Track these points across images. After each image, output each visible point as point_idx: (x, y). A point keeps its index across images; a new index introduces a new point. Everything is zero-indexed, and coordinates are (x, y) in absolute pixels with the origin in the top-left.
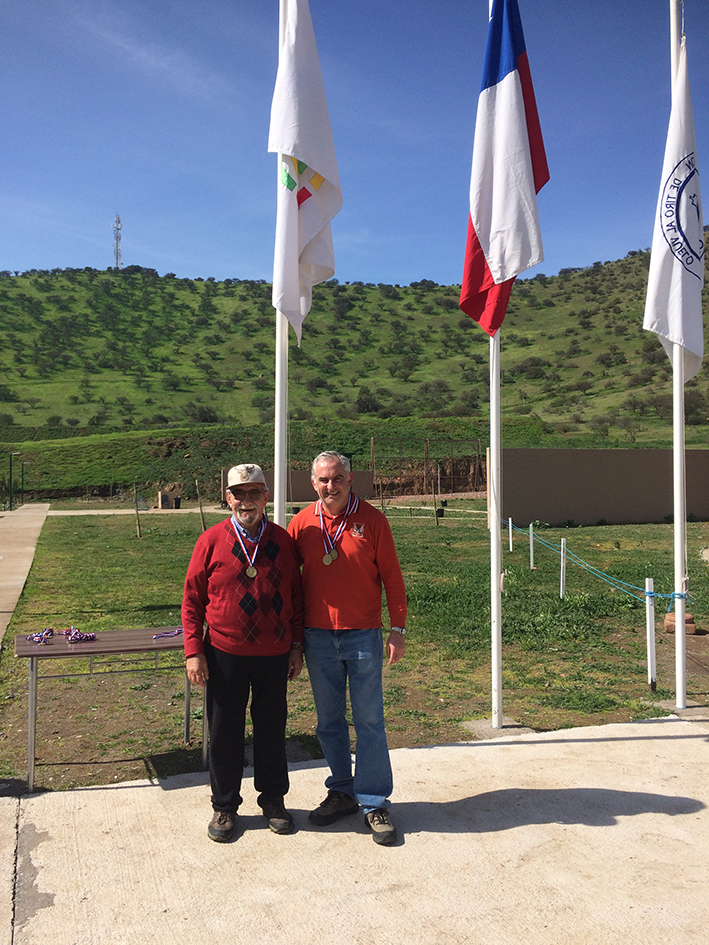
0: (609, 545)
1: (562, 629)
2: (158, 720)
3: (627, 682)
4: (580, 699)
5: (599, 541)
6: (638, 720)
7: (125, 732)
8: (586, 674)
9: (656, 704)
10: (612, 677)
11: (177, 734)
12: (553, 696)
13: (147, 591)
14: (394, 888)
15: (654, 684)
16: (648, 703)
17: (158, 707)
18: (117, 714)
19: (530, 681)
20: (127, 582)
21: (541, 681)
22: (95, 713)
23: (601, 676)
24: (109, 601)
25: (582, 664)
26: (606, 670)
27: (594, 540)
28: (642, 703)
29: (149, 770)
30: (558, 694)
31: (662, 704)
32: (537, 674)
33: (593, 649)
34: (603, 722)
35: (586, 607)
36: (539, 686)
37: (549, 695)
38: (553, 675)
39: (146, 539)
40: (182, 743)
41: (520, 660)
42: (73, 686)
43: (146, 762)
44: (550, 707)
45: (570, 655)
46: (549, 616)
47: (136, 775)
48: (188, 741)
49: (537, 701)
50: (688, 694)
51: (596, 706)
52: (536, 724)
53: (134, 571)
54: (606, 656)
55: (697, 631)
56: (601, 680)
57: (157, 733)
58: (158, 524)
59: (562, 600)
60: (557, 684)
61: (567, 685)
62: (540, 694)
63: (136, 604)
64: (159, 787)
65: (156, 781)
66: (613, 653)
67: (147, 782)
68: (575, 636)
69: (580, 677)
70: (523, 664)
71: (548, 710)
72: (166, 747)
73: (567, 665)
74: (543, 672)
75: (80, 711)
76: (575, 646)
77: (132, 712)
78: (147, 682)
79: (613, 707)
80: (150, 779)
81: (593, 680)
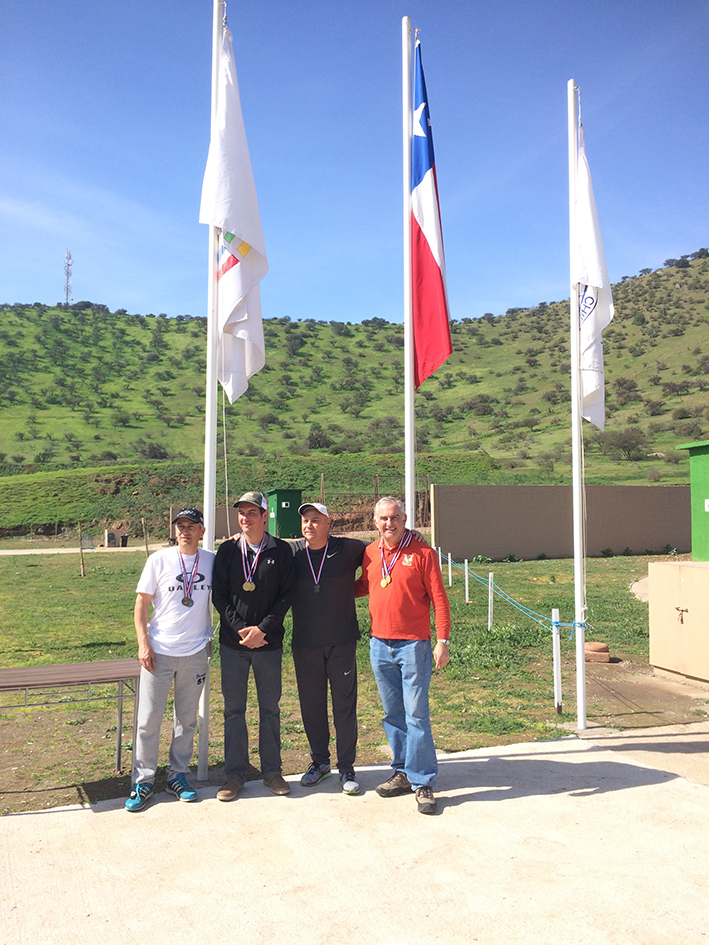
0: (546, 579)
1: (488, 660)
2: (92, 752)
3: (537, 707)
4: (492, 723)
5: (536, 575)
6: (540, 740)
7: (60, 764)
8: (502, 701)
9: (559, 726)
10: (525, 703)
11: (109, 764)
12: (467, 721)
13: (88, 630)
14: (298, 889)
15: (560, 708)
16: (553, 725)
17: (93, 740)
18: (53, 747)
19: (449, 708)
20: (67, 622)
21: (459, 707)
22: (31, 746)
23: (515, 701)
24: (50, 640)
25: (500, 691)
26: (520, 696)
27: (531, 574)
28: (548, 725)
29: (81, 796)
30: (473, 719)
31: (566, 726)
32: (456, 702)
33: (512, 677)
34: (509, 743)
35: (510, 639)
36: (457, 712)
37: (464, 720)
38: (471, 702)
39: (90, 579)
40: (114, 773)
41: (443, 689)
42: (11, 722)
43: (79, 790)
44: (463, 730)
45: (489, 683)
46: (475, 647)
47: (68, 801)
48: (119, 769)
49: (453, 726)
50: (588, 716)
51: (504, 729)
52: (448, 746)
53: (76, 610)
54: (523, 684)
55: (611, 659)
56: (514, 705)
57: (90, 763)
58: (103, 562)
59: (489, 632)
60: (474, 709)
61: (482, 710)
62: (455, 719)
63: (76, 643)
64: (91, 811)
65: (87, 805)
66: (530, 680)
67: (79, 806)
68: (497, 666)
69: (495, 703)
70: (445, 692)
71: (462, 734)
72: (98, 776)
73: (486, 693)
74: (463, 700)
75: (16, 745)
76: (496, 675)
77: (67, 745)
78: (83, 717)
79: (521, 730)
80: (82, 803)
81: (507, 706)
